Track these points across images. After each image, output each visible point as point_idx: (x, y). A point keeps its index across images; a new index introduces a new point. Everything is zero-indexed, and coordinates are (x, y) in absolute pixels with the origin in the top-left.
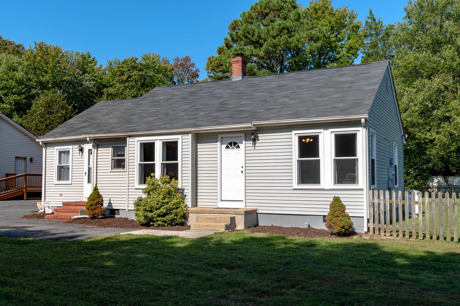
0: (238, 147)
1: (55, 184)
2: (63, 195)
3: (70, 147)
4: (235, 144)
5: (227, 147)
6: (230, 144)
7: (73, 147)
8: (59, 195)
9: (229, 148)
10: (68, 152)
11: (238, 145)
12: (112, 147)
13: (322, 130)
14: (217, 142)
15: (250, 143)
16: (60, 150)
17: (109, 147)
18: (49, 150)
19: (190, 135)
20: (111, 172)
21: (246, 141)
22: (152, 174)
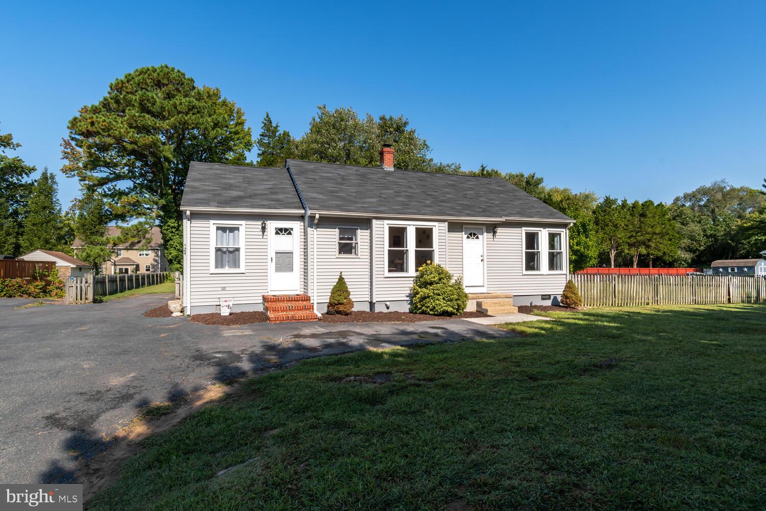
0: (477, 238)
1: (211, 274)
2: (227, 289)
3: (243, 222)
4: (475, 234)
5: (468, 237)
6: (471, 234)
7: (247, 223)
8: (220, 289)
9: (470, 238)
10: (238, 229)
11: (477, 236)
12: (338, 228)
13: (542, 229)
14: (462, 232)
15: (490, 235)
16: (218, 225)
17: (335, 228)
18: (198, 224)
19: (447, 223)
20: (337, 258)
21: (487, 233)
22: (429, 262)
